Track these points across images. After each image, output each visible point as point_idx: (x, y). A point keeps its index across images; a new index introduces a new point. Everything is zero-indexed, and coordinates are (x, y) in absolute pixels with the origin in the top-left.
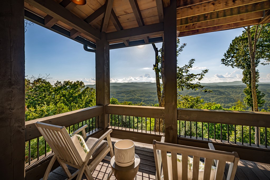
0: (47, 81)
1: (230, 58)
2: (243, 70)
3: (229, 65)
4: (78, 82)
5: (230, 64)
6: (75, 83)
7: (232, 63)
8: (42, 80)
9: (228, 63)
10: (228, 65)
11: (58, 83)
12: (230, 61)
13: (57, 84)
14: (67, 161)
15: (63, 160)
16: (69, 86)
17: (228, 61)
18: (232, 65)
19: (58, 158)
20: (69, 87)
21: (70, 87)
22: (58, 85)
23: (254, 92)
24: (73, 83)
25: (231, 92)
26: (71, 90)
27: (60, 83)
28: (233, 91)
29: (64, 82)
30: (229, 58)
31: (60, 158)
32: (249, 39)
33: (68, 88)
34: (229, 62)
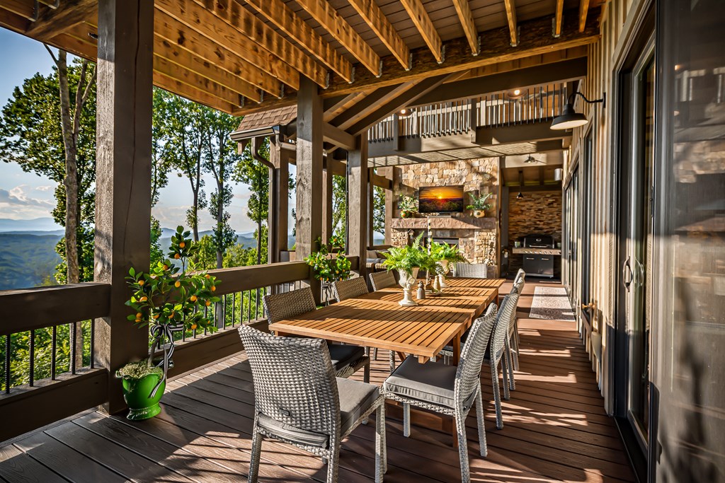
1: (17, 138)
2: (59, 183)
3: (12, 158)
5: (15, 155)
7: (22, 154)
9: (9, 150)
10: (8, 156)
12: (16, 145)
17: (8, 145)
18: (21, 161)
23: (71, 248)
25: (26, 254)
28: (33, 251)
30: (12, 135)
32: (62, 91)
34: (13, 150)
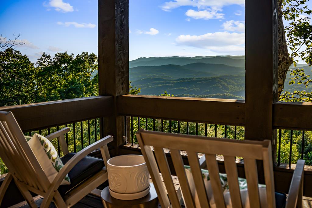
0: (23, 55)
4: (85, 54)
6: (78, 58)
8: (14, 52)
11: (44, 58)
13: (42, 59)
14: (28, 184)
15: (23, 182)
16: (66, 65)
19: (16, 179)
20: (66, 67)
21: (68, 67)
22: (45, 63)
24: (74, 58)
26: (69, 75)
27: (49, 57)
29: (56, 55)
31: (18, 179)
33: (64, 69)
